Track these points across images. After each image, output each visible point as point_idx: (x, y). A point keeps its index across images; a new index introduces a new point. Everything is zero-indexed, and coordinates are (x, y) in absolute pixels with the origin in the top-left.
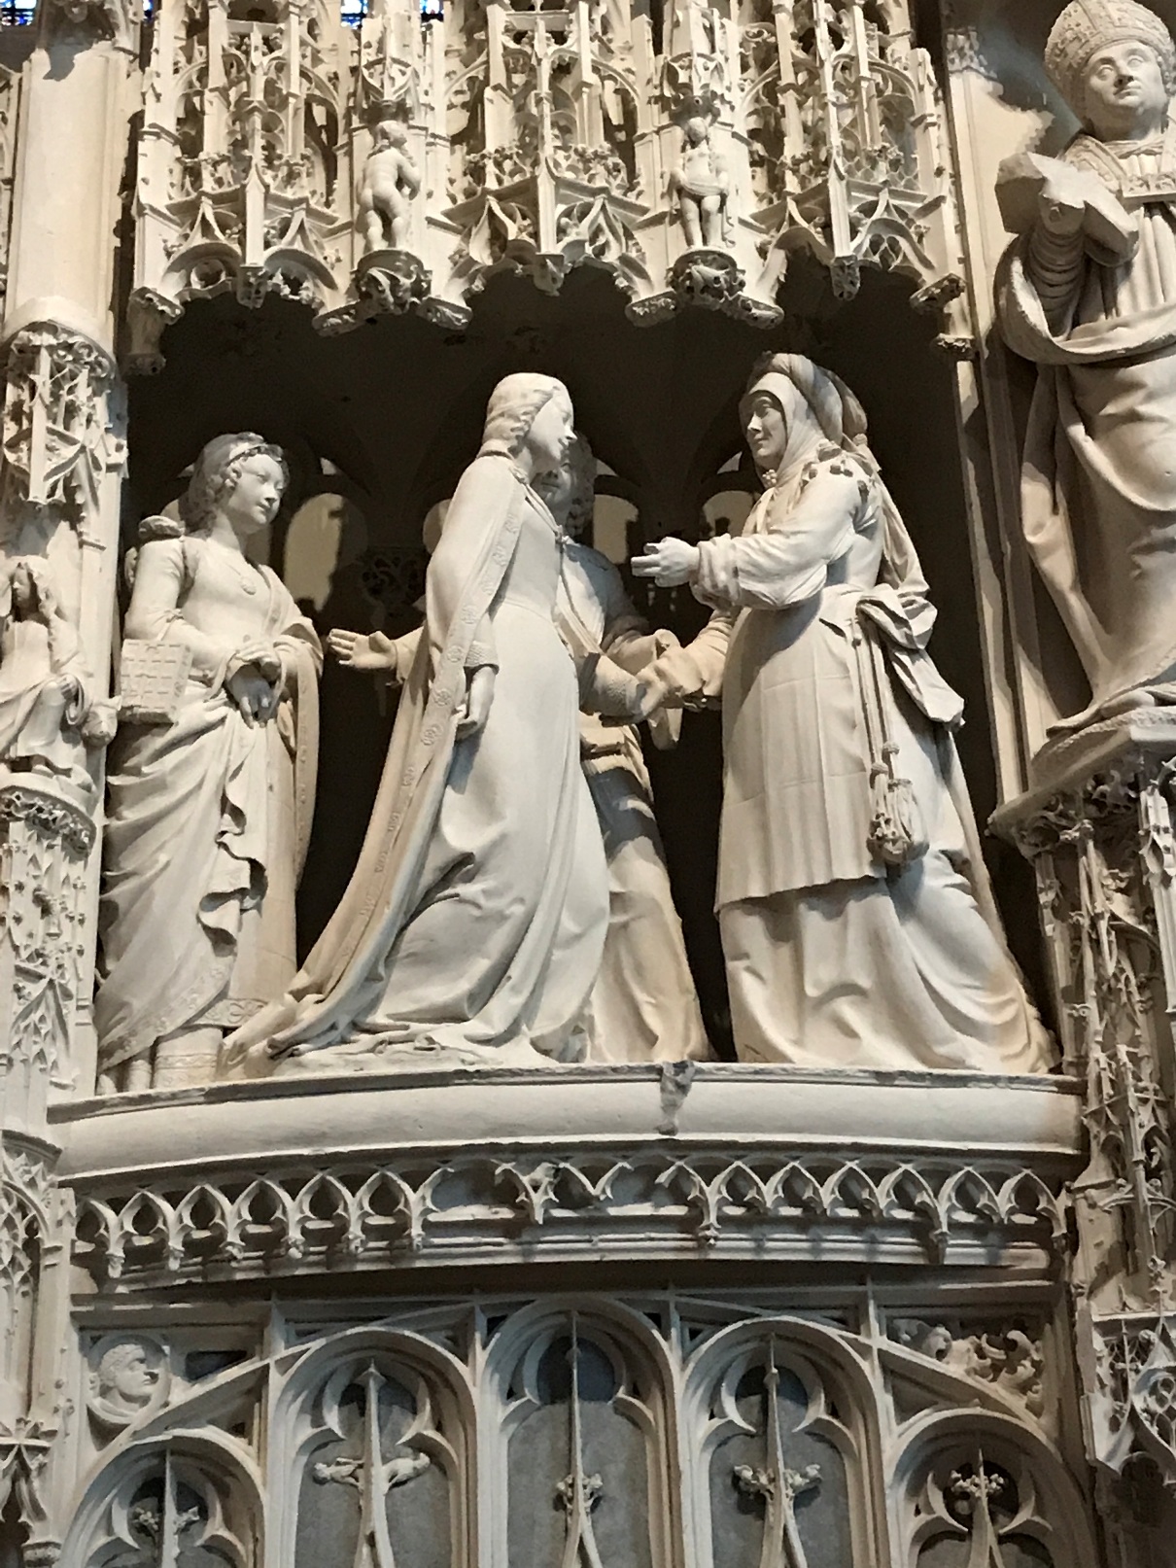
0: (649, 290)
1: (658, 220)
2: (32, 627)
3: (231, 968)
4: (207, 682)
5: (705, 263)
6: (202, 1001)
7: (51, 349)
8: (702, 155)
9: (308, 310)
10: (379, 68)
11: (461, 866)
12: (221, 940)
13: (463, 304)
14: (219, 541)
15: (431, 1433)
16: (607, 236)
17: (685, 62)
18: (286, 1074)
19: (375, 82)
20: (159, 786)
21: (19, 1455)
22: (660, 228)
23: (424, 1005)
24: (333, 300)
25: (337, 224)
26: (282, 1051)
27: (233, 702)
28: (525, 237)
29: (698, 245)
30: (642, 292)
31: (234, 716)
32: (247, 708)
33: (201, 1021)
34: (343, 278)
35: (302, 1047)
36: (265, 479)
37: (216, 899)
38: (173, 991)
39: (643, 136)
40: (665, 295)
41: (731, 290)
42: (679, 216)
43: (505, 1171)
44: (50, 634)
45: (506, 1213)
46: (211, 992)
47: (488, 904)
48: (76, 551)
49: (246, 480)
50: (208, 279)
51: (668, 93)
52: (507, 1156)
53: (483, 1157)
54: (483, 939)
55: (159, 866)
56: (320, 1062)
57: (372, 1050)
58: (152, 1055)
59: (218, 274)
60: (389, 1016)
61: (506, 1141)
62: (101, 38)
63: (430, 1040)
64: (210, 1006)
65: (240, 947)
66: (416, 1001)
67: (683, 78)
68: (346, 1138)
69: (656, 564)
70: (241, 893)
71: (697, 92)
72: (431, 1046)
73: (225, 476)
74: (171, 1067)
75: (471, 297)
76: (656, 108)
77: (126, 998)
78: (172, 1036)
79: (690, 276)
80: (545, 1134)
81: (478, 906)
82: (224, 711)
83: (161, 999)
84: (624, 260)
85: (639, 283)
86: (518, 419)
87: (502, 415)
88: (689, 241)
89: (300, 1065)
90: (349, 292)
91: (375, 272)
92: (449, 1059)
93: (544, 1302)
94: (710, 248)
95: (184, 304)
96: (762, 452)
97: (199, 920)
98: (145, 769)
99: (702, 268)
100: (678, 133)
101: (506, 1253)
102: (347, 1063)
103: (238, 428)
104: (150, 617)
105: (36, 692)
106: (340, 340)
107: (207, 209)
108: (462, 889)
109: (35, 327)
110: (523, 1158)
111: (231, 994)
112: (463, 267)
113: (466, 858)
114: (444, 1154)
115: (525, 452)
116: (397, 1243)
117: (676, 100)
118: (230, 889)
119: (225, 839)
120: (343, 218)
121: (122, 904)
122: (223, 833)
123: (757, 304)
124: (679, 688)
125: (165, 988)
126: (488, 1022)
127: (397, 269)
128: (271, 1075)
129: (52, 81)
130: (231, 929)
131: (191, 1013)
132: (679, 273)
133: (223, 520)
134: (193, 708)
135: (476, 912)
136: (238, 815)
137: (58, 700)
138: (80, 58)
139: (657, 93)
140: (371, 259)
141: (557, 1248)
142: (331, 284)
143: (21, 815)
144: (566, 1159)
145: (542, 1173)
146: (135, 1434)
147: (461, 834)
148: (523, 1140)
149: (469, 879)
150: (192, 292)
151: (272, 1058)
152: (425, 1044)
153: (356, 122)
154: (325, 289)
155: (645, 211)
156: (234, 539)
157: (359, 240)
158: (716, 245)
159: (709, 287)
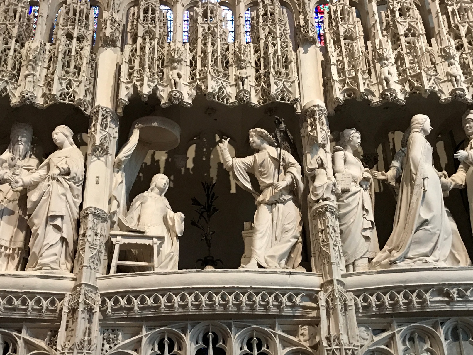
0: (445, 96)
1: (445, 81)
2: (322, 170)
3: (370, 245)
4: (355, 182)
5: (459, 90)
6: (364, 252)
7: (318, 111)
8: (454, 67)
9: (369, 102)
10: (381, 50)
11: (425, 222)
12: (367, 238)
13: (404, 100)
14: (348, 151)
15: (430, 348)
16: (435, 85)
17: (448, 48)
18: (394, 268)
19: (381, 53)
20: (349, 205)
21: (352, 351)
22: (446, 83)
23: (420, 253)
24: (376, 100)
25: (373, 83)
26: (393, 263)
27: (361, 186)
28: (419, 85)
29: (456, 87)
30: (443, 97)
31: (362, 189)
32: (365, 188)
33: (364, 256)
34: (377, 95)
35: (397, 262)
36: (358, 138)
37: (365, 229)
38: (357, 250)
39: (438, 64)
40: (450, 97)
41: (464, 96)
42: (451, 81)
43: (447, 290)
44: (326, 171)
45: (447, 299)
46: (366, 250)
47: (432, 231)
48: (325, 154)
49: (354, 138)
50: (349, 95)
51: (443, 54)
52: (446, 286)
53: (441, 286)
54: (431, 238)
55: (351, 222)
56: (401, 265)
57: (413, 263)
58: (354, 264)
59: (352, 94)
60: (413, 255)
61: (447, 283)
62: (313, 45)
63: (426, 260)
64: (366, 253)
65: (371, 240)
66: (418, 252)
67: (448, 51)
68: (411, 282)
69: (459, 156)
70: (370, 228)
71: (452, 54)
72: (426, 262)
73: (350, 138)
74: (358, 266)
75: (405, 98)
76: (440, 58)
77: (347, 251)
78: (357, 260)
79: (456, 93)
80: (455, 281)
81: (429, 231)
82: (360, 188)
83: (355, 251)
84: (439, 90)
85: (442, 95)
86: (421, 124)
87: (417, 123)
88: (454, 86)
89: (397, 266)
90: (379, 97)
91: (387, 93)
92: (431, 265)
93: (453, 319)
94: (459, 87)
95: (344, 100)
96: (470, 131)
97: (361, 234)
98: (345, 201)
99: (458, 91)
100: (447, 63)
101: (447, 308)
102: (408, 266)
103: (351, 127)
104: (341, 168)
105: (327, 184)
106: (377, 108)
107: (348, 80)
108: (425, 227)
109: (315, 106)
110: (450, 287)
111: (369, 250)
112: (403, 91)
113: (426, 221)
114: (433, 286)
115: (422, 132)
116: (423, 305)
117: (446, 56)
118: (368, 227)
119: (365, 216)
120: (375, 82)
121: (344, 230)
122: (364, 215)
123: (469, 99)
124: (458, 183)
125: (356, 249)
126: (435, 257)
127: (391, 92)
128: (390, 268)
129: (304, 54)
130: (369, 235)
131: (362, 254)
132: (452, 93)
133: (349, 147)
134: (354, 188)
135: (430, 233)
136: (367, 211)
137: (332, 186)
138: (309, 49)
139: (440, 54)
140: (385, 91)
141: (459, 307)
142: (374, 96)
143: (329, 210)
144: (460, 287)
145: (455, 290)
146: (368, 347)
147: (425, 215)
148: (451, 283)
149: (427, 225)
150: (345, 98)
151: (390, 264)
152: (425, 261)
153: (376, 61)
154: (373, 97)
155: (441, 79)
156: (351, 151)
157: (381, 87)
158: (460, 87)
159: (460, 96)
